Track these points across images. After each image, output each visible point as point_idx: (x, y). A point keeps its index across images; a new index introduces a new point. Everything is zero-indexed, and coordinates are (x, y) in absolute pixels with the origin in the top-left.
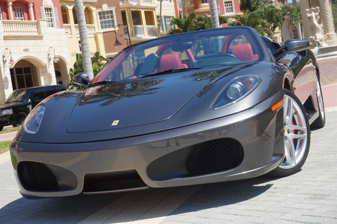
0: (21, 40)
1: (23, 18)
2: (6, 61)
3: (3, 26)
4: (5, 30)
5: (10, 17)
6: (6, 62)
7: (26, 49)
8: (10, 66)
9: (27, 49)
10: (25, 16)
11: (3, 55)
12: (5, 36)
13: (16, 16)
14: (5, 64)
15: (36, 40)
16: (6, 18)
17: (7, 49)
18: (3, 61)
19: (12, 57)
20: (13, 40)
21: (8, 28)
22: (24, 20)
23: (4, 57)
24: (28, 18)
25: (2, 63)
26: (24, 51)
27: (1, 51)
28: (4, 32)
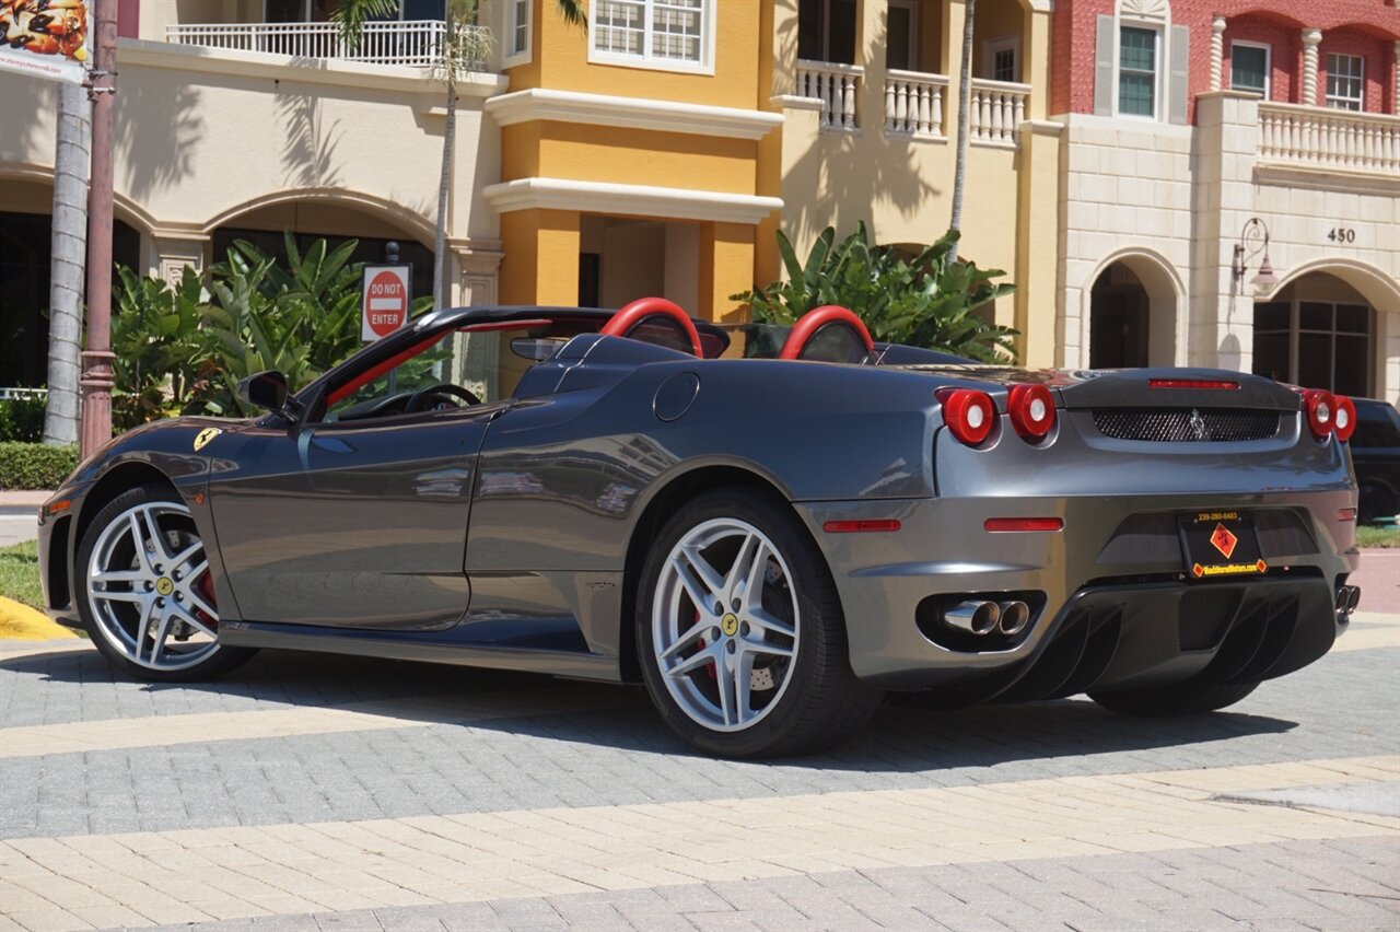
0: (1325, 190)
1: (1360, 100)
2: (1244, 269)
3: (1260, 126)
4: (1269, 144)
5: (1304, 90)
6: (1242, 273)
7: (1341, 231)
8: (1257, 294)
9: (1345, 233)
10: (1370, 94)
11: (1239, 242)
12: (1262, 169)
13: (1331, 90)
14: (1239, 284)
15: (1393, 196)
16: (1287, 95)
17: (1255, 221)
18: (1235, 269)
19: (1270, 257)
20: (1290, 187)
21: (1281, 137)
22: (1365, 109)
23: (1238, 250)
24: (1380, 103)
25: (1225, 275)
26: (1332, 236)
27: (1231, 228)
28: (1260, 152)
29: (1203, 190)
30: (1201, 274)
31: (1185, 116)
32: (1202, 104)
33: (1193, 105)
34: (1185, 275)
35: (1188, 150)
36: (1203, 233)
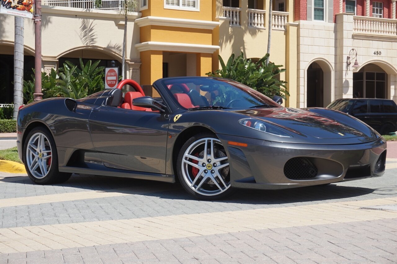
0: (372, 40)
1: (382, 15)
2: (350, 63)
3: (354, 23)
4: (357, 28)
5: (366, 12)
6: (350, 64)
8: (354, 70)
9: (378, 52)
10: (385, 13)
11: (348, 56)
12: (355, 35)
13: (374, 12)
14: (349, 67)
15: (392, 42)
16: (361, 14)
17: (353, 50)
18: (347, 63)
19: (357, 59)
20: (363, 40)
21: (360, 26)
22: (383, 17)
23: (348, 58)
24: (388, 15)
25: (345, 65)
26: (375, 53)
27: (346, 52)
28: (354, 30)
29: (338, 41)
30: (338, 65)
31: (333, 20)
32: (337, 17)
33: (335, 17)
34: (333, 65)
35: (333, 30)
36: (338, 53)
